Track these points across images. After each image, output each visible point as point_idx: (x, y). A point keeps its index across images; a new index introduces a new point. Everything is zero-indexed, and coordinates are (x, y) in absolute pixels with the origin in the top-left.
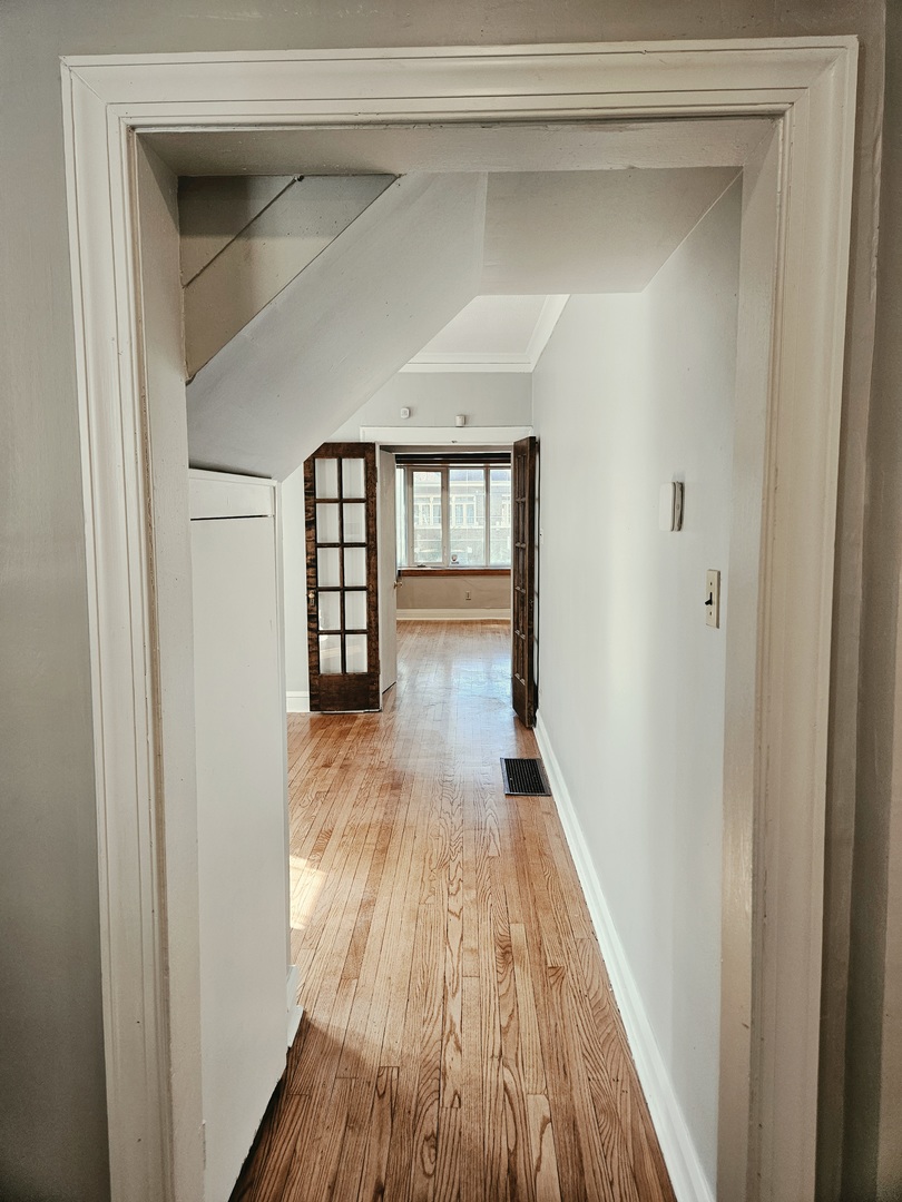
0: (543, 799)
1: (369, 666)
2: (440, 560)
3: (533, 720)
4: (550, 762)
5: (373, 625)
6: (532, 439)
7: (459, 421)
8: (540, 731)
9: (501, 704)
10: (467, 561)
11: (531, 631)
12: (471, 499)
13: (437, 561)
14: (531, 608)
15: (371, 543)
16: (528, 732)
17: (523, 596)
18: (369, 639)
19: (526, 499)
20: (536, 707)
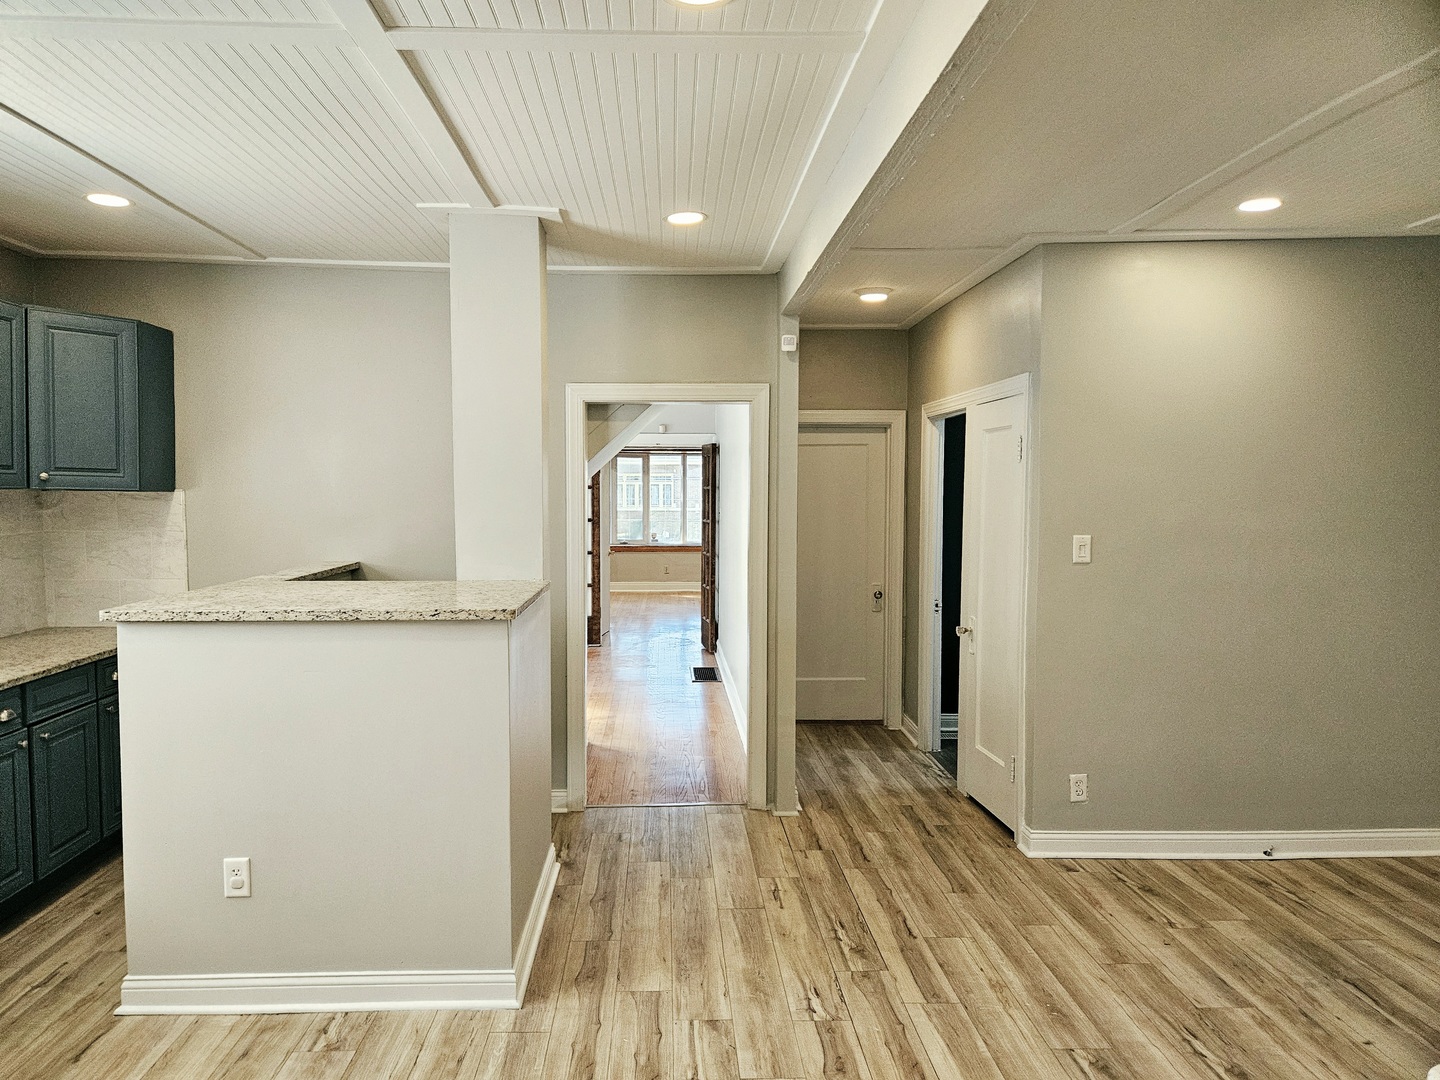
0: (715, 683)
1: (593, 611)
2: (640, 538)
3: (714, 648)
4: (724, 670)
5: (597, 581)
6: (714, 445)
7: (661, 429)
8: (720, 656)
9: (692, 643)
10: (664, 540)
11: (713, 582)
12: (669, 478)
13: (639, 539)
14: (713, 565)
15: (596, 518)
16: (711, 656)
17: (708, 558)
18: (593, 591)
19: (710, 487)
20: (717, 638)
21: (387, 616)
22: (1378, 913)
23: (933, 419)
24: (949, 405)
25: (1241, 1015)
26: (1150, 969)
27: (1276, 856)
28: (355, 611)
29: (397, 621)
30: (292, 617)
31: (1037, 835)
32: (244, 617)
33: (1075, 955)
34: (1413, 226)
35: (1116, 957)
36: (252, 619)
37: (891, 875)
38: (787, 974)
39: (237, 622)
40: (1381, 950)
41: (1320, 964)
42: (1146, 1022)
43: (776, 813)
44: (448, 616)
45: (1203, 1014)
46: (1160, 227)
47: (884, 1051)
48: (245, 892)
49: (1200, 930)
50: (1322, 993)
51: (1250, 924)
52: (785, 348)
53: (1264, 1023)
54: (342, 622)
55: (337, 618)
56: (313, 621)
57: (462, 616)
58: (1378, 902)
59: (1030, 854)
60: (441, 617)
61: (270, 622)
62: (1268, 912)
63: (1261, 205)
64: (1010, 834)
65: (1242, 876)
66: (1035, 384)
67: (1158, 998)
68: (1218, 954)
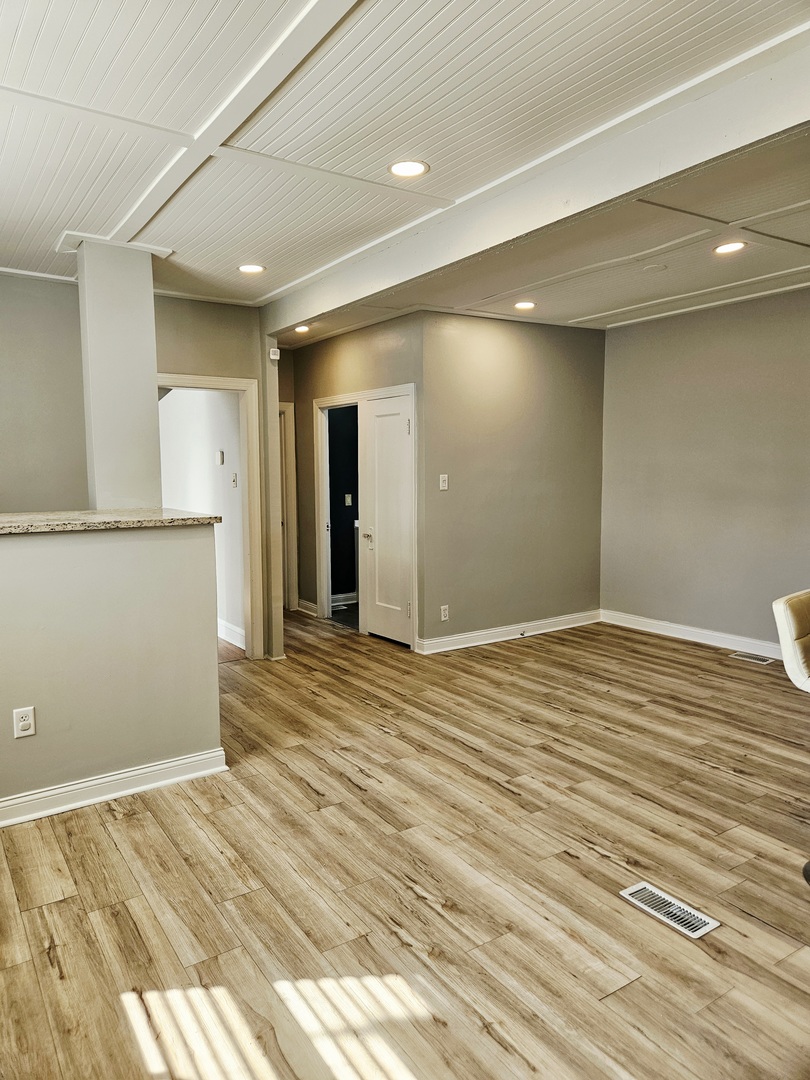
21: (139, 524)
22: (578, 649)
23: (322, 409)
24: (342, 400)
25: (559, 693)
26: (513, 685)
27: (526, 635)
28: (116, 522)
29: (146, 528)
30: (69, 528)
31: (427, 642)
32: (32, 530)
33: (479, 686)
34: (571, 322)
35: (498, 684)
36: (38, 530)
37: (366, 674)
38: (359, 723)
39: (27, 534)
40: (588, 661)
41: (573, 670)
42: (527, 703)
43: (273, 659)
44: (180, 523)
45: (546, 695)
46: (481, 309)
47: (435, 738)
48: (31, 731)
49: (520, 668)
50: (581, 679)
51: (536, 661)
52: (272, 357)
53: (569, 693)
54: (106, 530)
55: (103, 527)
56: (85, 531)
57: (189, 522)
58: (574, 645)
59: (425, 653)
60: (176, 523)
61: (52, 532)
62: (540, 657)
63: (525, 306)
64: (408, 646)
65: (518, 645)
66: (419, 390)
67: (525, 694)
68: (533, 674)
